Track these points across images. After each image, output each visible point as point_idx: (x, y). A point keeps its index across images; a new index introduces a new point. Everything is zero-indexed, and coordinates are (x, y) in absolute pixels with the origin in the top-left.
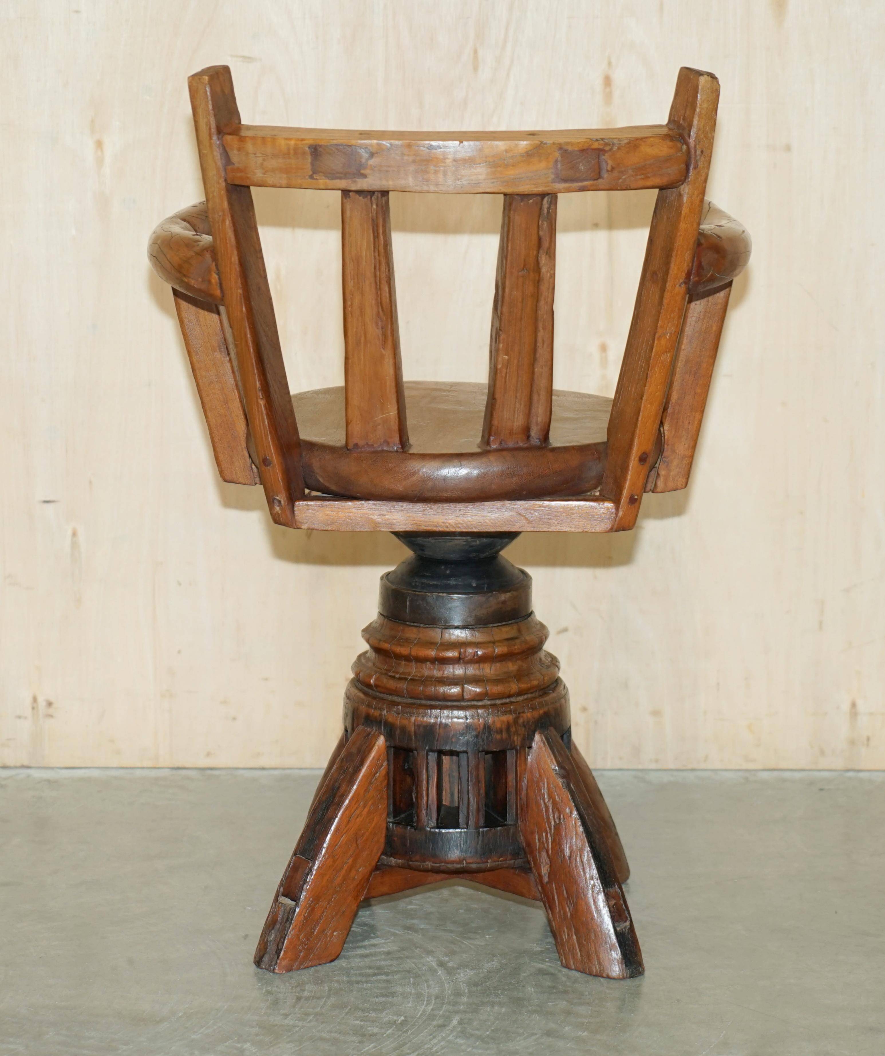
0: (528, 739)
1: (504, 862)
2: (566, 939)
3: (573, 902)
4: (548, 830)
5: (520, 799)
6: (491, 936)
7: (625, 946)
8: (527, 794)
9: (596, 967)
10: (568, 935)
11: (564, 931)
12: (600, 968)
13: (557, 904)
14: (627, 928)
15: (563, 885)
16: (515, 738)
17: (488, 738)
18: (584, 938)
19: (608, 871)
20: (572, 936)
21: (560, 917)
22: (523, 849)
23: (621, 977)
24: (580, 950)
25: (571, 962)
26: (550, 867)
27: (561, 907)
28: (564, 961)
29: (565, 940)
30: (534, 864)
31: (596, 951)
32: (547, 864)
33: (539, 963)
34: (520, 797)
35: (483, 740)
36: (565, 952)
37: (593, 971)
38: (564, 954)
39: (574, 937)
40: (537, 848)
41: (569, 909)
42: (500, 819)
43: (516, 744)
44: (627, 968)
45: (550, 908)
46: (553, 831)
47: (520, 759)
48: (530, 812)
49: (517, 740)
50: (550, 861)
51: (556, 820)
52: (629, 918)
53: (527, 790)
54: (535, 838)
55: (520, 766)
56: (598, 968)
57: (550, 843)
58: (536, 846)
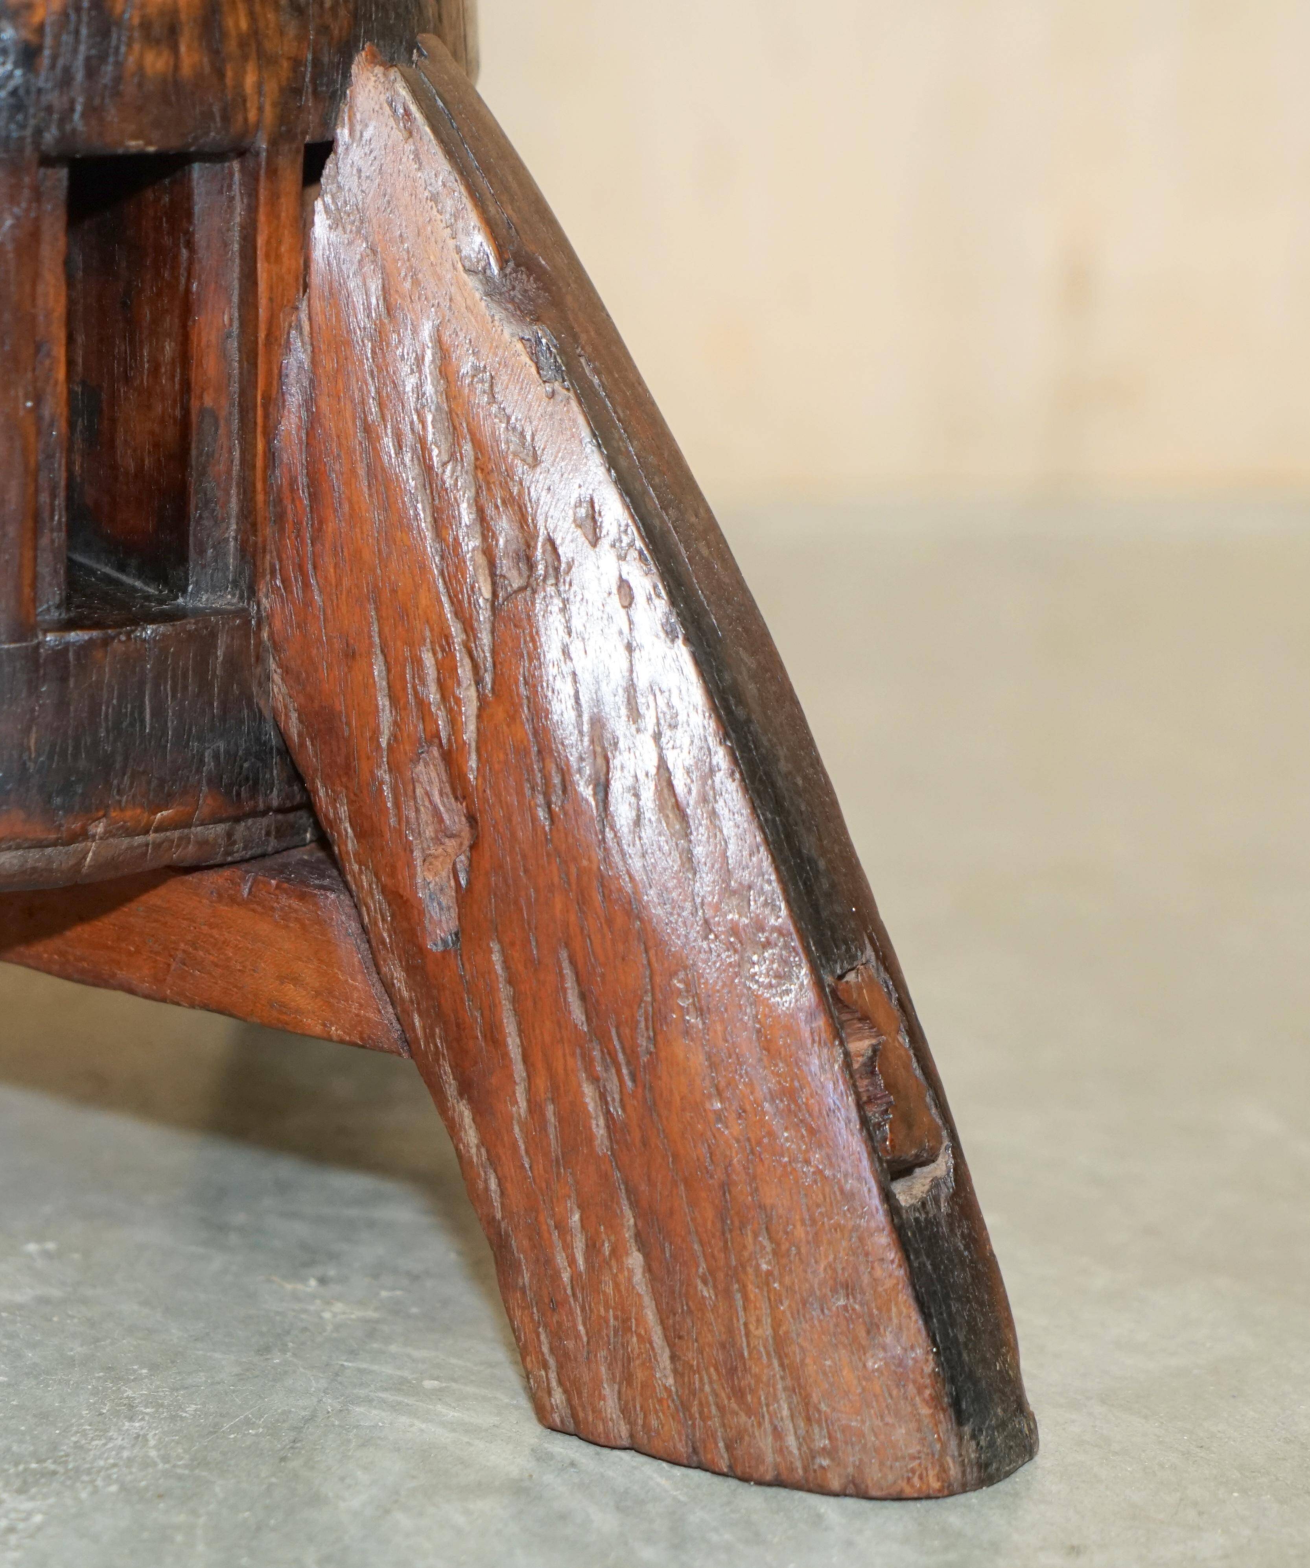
0: (315, 93)
1: (177, 834)
2: (575, 1278)
3: (632, 1056)
4: (455, 629)
5: (271, 456)
6: (51, 1246)
7: (947, 1297)
8: (313, 422)
9: (778, 1434)
10: (592, 1247)
11: (562, 1227)
12: (805, 1440)
13: (519, 1070)
14: (945, 1192)
15: (564, 954)
16: (250, 80)
17: (91, 72)
18: (702, 1268)
19: (822, 864)
20: (617, 1252)
21: (536, 1143)
22: (285, 751)
23: (936, 1485)
24: (673, 1337)
25: (610, 1406)
26: (473, 847)
27: (542, 1083)
28: (558, 1397)
29: (566, 1276)
30: (361, 835)
31: (780, 1344)
32: (443, 833)
33: (396, 1408)
34: (269, 442)
35: (66, 81)
36: (570, 1344)
37: (760, 1459)
38: (563, 1358)
39: (635, 1260)
40: (384, 743)
41: (603, 1097)
42: (138, 584)
43: (252, 115)
44: (967, 1429)
45: (465, 1088)
46: (485, 638)
47: (273, 214)
48: (330, 527)
49: (260, 92)
50: (472, 819)
51: (505, 565)
52: (944, 1133)
53: (310, 402)
54: (369, 685)
55: (274, 256)
56: (791, 1441)
57: (470, 709)
58: (376, 733)
